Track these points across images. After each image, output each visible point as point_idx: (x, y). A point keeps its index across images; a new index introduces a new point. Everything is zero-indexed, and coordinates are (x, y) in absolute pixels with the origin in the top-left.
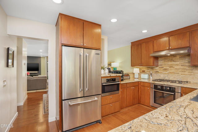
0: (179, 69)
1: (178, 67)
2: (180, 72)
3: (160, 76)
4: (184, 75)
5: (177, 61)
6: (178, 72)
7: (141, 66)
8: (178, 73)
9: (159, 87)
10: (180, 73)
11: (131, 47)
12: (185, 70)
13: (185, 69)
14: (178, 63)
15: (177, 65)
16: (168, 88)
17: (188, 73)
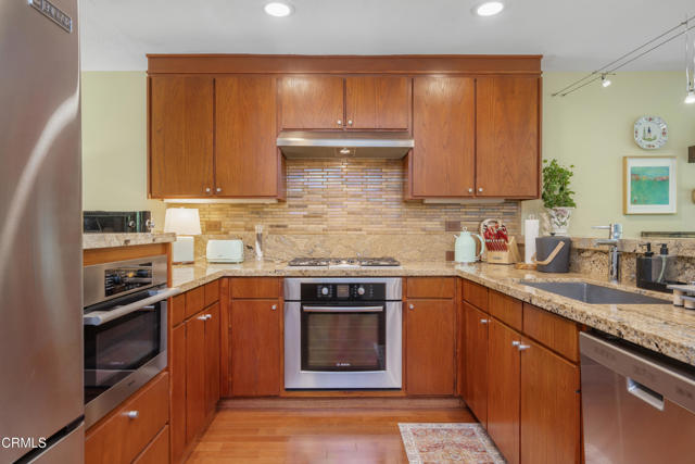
0: (359, 214)
2: (363, 223)
3: (294, 244)
4: (377, 236)
6: (357, 226)
7: (214, 195)
8: (360, 230)
9: (325, 291)
10: (364, 227)
11: (150, 81)
12: (380, 217)
13: (380, 213)
16: (362, 291)
17: (388, 226)
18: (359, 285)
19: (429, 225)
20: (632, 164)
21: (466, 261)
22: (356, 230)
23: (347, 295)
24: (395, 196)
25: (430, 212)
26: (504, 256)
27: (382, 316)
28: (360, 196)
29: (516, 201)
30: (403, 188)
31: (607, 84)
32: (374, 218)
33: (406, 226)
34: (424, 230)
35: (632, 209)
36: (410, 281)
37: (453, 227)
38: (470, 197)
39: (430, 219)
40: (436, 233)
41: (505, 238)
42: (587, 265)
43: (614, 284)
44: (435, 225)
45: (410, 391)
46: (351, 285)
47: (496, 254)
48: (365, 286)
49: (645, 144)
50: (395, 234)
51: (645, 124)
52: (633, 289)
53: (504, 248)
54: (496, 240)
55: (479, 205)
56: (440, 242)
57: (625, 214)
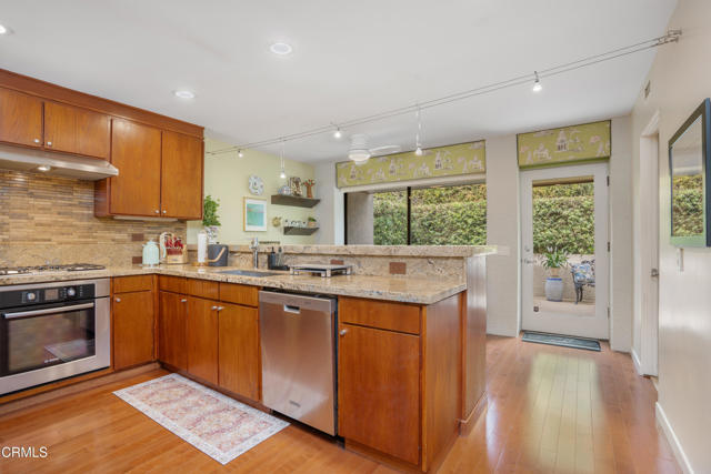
0: (50, 225)
1: (45, 218)
2: (53, 234)
4: (68, 246)
5: (45, 198)
6: (46, 237)
8: (49, 240)
9: (31, 296)
10: (53, 238)
12: (71, 229)
13: (71, 226)
14: (47, 203)
15: (44, 210)
16: (72, 292)
17: (80, 237)
18: (68, 288)
19: (118, 236)
20: (248, 202)
21: (152, 263)
22: (45, 240)
23: (56, 297)
24: (86, 212)
25: (119, 226)
26: (180, 258)
27: (91, 312)
28: (49, 209)
29: (183, 221)
30: (96, 206)
31: (241, 155)
32: (65, 230)
33: (95, 237)
34: (113, 240)
35: (248, 228)
36: (116, 281)
37: (138, 238)
38: (156, 216)
39: (120, 231)
40: (124, 242)
41: (182, 246)
42: (237, 261)
43: (256, 269)
44: (124, 236)
45: (117, 367)
46: (60, 289)
47: (174, 257)
48: (75, 287)
49: (253, 191)
50: (87, 243)
51: (253, 180)
52: (267, 271)
53: (181, 253)
54: (174, 247)
55: (157, 222)
56: (129, 250)
57: (245, 231)
